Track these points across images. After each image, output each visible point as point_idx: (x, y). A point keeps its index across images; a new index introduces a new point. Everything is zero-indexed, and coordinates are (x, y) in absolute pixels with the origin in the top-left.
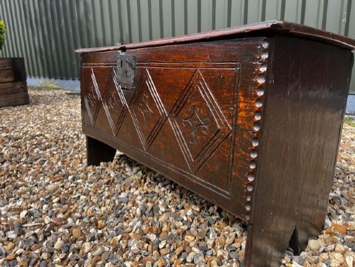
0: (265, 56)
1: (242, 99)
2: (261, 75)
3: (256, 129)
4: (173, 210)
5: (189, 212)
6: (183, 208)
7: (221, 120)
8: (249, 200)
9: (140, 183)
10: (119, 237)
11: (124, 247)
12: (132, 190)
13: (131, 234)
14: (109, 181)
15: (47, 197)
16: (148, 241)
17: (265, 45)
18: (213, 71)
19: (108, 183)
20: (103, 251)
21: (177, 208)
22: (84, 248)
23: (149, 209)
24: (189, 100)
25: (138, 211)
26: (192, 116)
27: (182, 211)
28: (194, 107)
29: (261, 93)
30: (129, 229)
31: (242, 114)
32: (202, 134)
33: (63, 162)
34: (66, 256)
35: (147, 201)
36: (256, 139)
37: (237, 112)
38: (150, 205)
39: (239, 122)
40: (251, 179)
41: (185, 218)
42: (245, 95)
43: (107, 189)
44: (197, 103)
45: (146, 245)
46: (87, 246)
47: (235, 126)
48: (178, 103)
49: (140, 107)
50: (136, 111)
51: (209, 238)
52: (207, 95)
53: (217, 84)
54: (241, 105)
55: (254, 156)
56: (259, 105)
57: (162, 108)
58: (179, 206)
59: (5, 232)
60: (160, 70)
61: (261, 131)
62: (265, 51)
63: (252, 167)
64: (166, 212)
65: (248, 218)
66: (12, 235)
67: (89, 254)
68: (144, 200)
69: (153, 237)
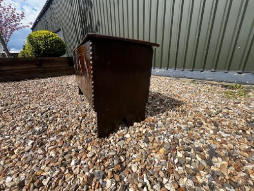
3: (92, 76)
39: (90, 74)
54: (89, 67)
56: (92, 67)
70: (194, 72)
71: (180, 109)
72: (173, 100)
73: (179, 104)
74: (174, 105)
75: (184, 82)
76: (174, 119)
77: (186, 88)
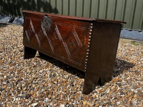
0: (92, 27)
1: (85, 38)
2: (90, 32)
3: (89, 46)
4: (61, 75)
5: (67, 76)
6: (65, 75)
7: (79, 43)
8: (86, 66)
9: (47, 67)
10: (44, 83)
11: (46, 86)
12: (44, 69)
13: (48, 82)
14: (35, 66)
15: (11, 71)
16: (54, 84)
17: (92, 24)
18: (78, 29)
19: (34, 67)
20: (40, 87)
21: (62, 75)
22: (33, 86)
23: (53, 75)
24: (70, 37)
25: (49, 76)
26: (71, 41)
27: (65, 76)
28: (72, 39)
29: (90, 37)
30: (47, 81)
31: (85, 42)
32: (74, 47)
33: (11, 58)
34: (27, 88)
35: (51, 73)
36: (88, 49)
37: (84, 41)
38: (52, 74)
39: (84, 44)
40: (87, 60)
41: (66, 77)
42: (86, 37)
43: (34, 69)
44: (73, 38)
45: (54, 85)
46: (34, 85)
47: (83, 45)
48: (67, 37)
49: (52, 37)
50: (51, 38)
51: (74, 83)
52: (76, 35)
53: (79, 33)
54: (85, 39)
55: (88, 53)
56: (89, 40)
57: (61, 38)
58: (63, 74)
59: (2, 82)
60: (61, 25)
61: (90, 47)
62: (92, 26)
63: (87, 56)
64: (59, 76)
65: (85, 71)
66: (5, 83)
67: (35, 87)
68: (50, 72)
69: (56, 82)
70: (132, 32)
71: (134, 70)
72: (125, 62)
73: (131, 65)
74: (127, 67)
75: (125, 43)
76: (133, 78)
77: (129, 50)
